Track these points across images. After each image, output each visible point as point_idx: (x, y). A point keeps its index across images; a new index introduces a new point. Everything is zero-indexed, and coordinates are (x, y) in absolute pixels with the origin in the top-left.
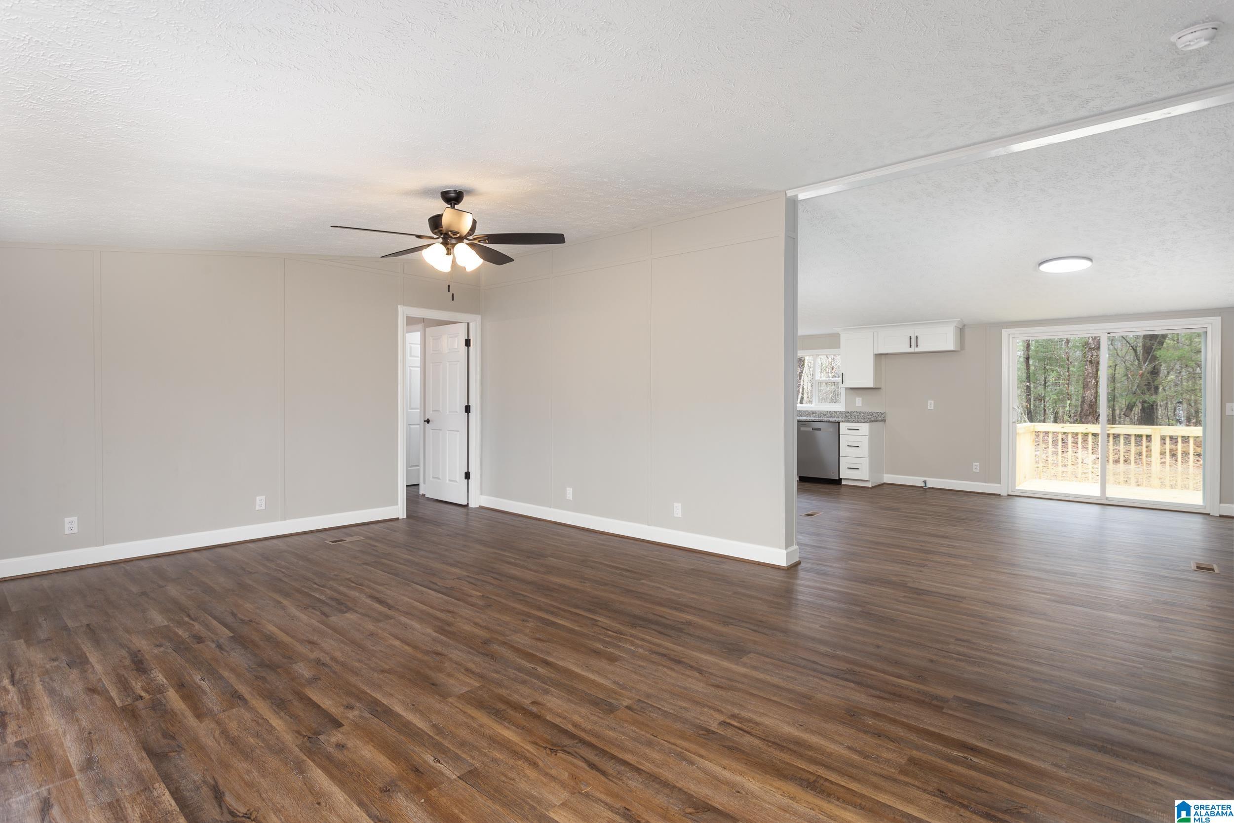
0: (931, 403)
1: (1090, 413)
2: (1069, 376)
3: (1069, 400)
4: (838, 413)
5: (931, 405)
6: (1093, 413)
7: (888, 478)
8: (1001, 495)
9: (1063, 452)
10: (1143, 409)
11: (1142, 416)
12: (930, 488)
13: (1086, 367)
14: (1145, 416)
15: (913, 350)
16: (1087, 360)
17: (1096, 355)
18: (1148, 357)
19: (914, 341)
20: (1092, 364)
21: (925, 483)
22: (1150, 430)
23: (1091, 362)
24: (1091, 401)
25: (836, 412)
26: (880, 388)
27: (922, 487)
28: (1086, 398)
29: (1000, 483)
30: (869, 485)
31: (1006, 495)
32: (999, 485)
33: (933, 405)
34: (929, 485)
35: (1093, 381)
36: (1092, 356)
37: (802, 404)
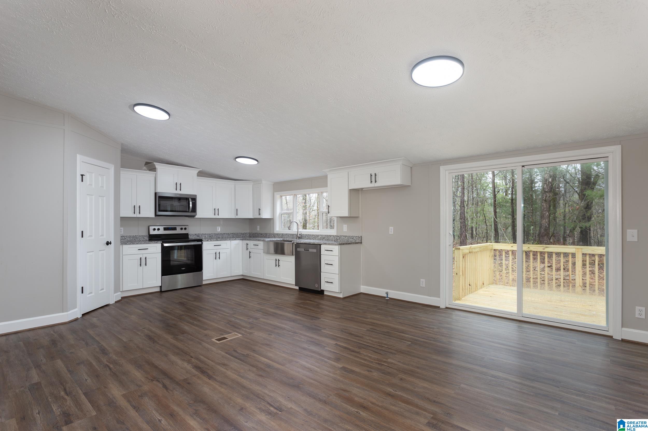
0: (391, 229)
1: (545, 234)
2: (532, 210)
3: (532, 226)
4: (332, 237)
5: (391, 230)
6: (547, 234)
7: (364, 289)
8: (440, 307)
9: (512, 265)
10: (581, 232)
11: (580, 236)
12: (390, 298)
13: (543, 204)
14: (582, 236)
15: (373, 185)
16: (543, 199)
17: (549, 196)
18: (584, 198)
19: (374, 178)
20: (546, 202)
21: (387, 294)
22: (574, 249)
23: (545, 200)
24: (546, 227)
25: (331, 236)
26: (357, 217)
27: (385, 297)
28: (543, 225)
29: (439, 297)
30: (341, 296)
31: (444, 307)
32: (438, 299)
33: (392, 231)
34: (390, 296)
35: (547, 213)
36: (546, 197)
37: (306, 229)
